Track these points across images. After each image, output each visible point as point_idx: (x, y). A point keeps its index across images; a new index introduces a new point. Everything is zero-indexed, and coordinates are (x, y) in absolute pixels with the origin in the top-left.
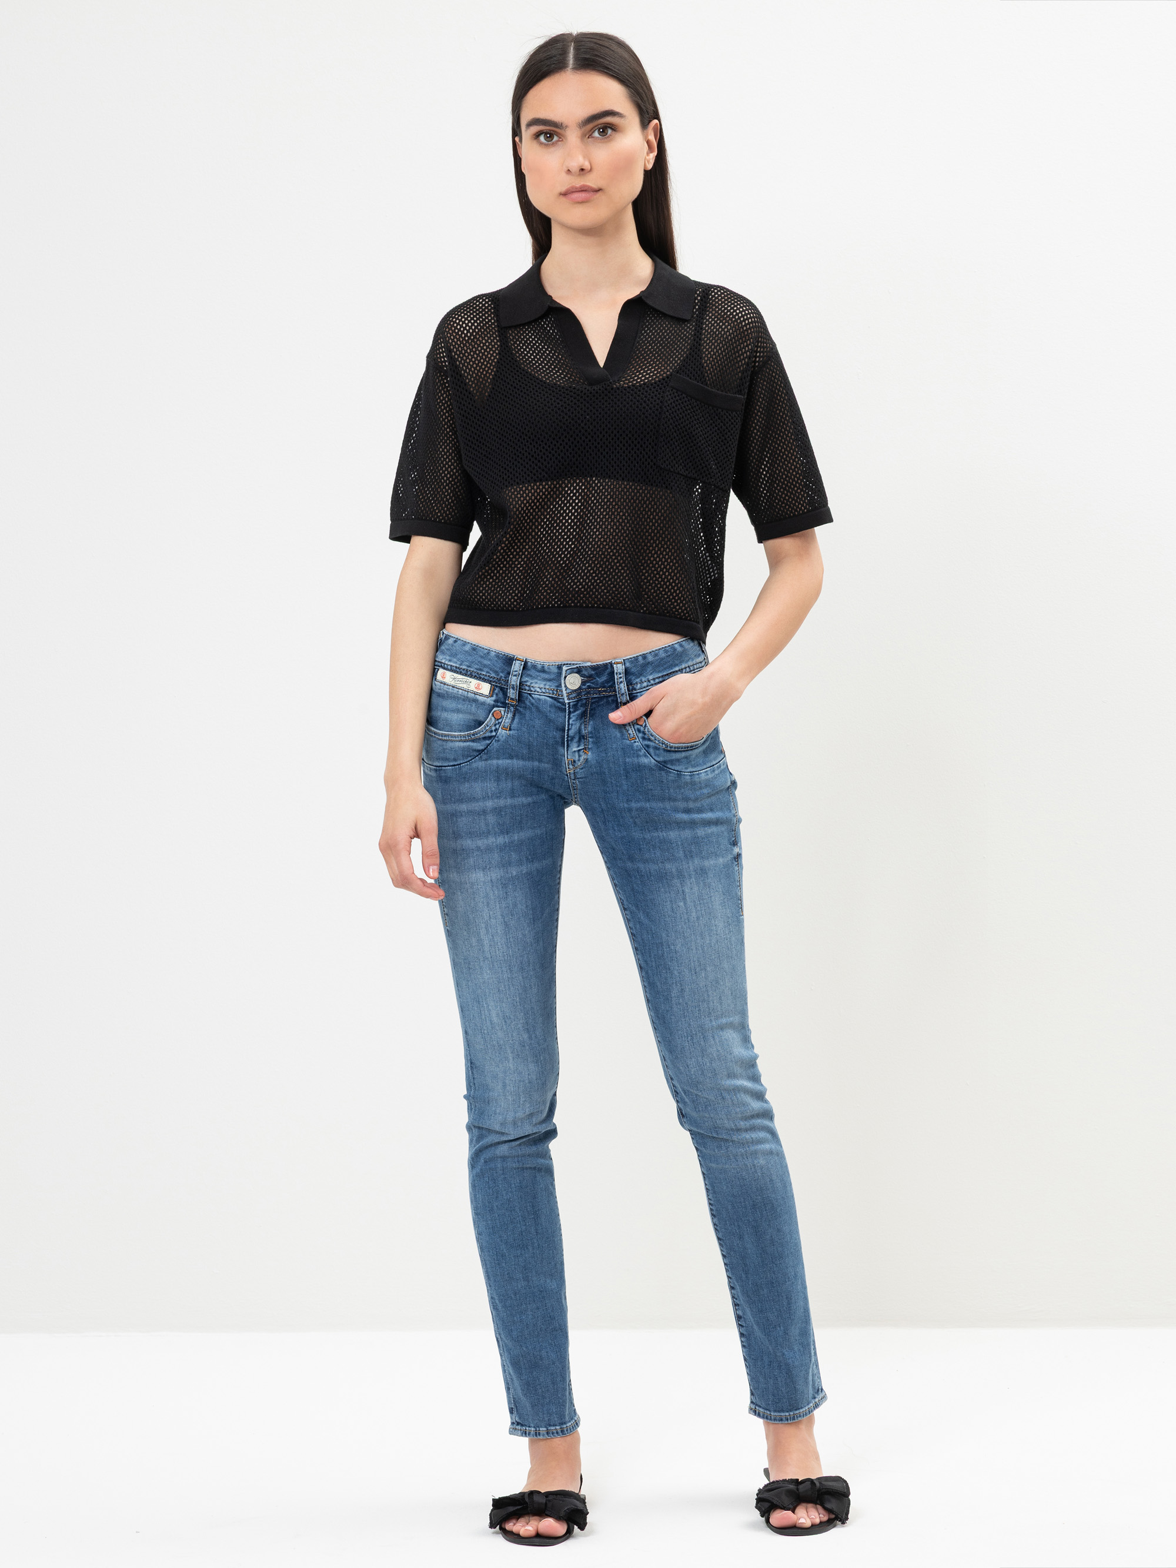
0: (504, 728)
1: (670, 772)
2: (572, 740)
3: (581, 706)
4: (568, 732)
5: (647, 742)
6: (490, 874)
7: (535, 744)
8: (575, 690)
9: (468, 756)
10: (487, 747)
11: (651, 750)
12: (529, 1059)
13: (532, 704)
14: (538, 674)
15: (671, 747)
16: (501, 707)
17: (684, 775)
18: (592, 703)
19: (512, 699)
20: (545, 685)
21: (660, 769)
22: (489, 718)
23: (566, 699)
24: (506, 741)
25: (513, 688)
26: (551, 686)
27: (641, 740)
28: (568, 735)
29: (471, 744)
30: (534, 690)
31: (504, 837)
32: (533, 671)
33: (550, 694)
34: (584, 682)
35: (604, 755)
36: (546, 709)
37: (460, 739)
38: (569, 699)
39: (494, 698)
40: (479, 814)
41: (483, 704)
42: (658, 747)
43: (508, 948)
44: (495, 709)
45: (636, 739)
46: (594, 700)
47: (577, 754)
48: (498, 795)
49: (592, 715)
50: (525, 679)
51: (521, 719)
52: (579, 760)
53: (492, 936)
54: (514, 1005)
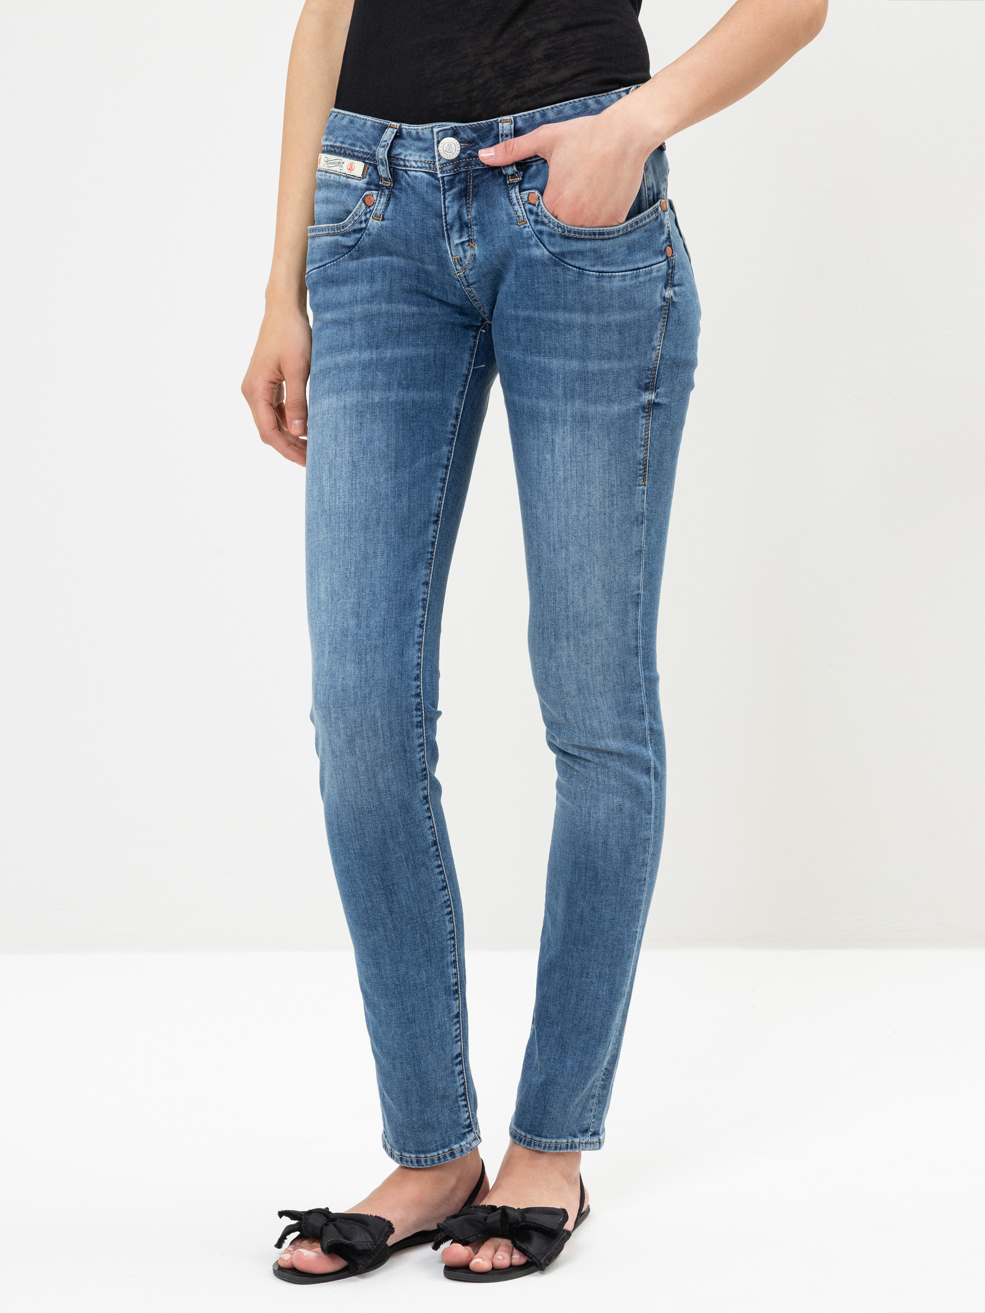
0: (376, 217)
1: (569, 269)
2: (451, 228)
3: (459, 182)
4: (446, 218)
5: (540, 227)
6: (345, 398)
7: (413, 238)
8: (452, 161)
9: (335, 254)
10: (358, 242)
11: (545, 238)
12: (348, 656)
13: (408, 184)
14: (412, 142)
15: (569, 231)
16: (375, 190)
17: (589, 275)
18: (475, 178)
19: (386, 179)
20: (420, 156)
21: (555, 264)
22: (359, 204)
23: (438, 172)
24: (379, 235)
25: (382, 164)
26: (426, 158)
27: (533, 224)
28: (446, 222)
29: (340, 238)
30: (409, 165)
31: (371, 353)
32: (409, 139)
33: (427, 168)
34: (464, 149)
35: (491, 248)
36: (422, 189)
37: (327, 232)
38: (442, 172)
39: (366, 180)
40: (344, 323)
41: (356, 188)
42: (553, 232)
43: (352, 496)
44: (367, 193)
45: (526, 223)
46: (476, 174)
47: (460, 248)
48: (370, 299)
49: (475, 195)
50: (396, 151)
51: (396, 204)
52: (465, 257)
53: (335, 480)
54: (346, 577)
